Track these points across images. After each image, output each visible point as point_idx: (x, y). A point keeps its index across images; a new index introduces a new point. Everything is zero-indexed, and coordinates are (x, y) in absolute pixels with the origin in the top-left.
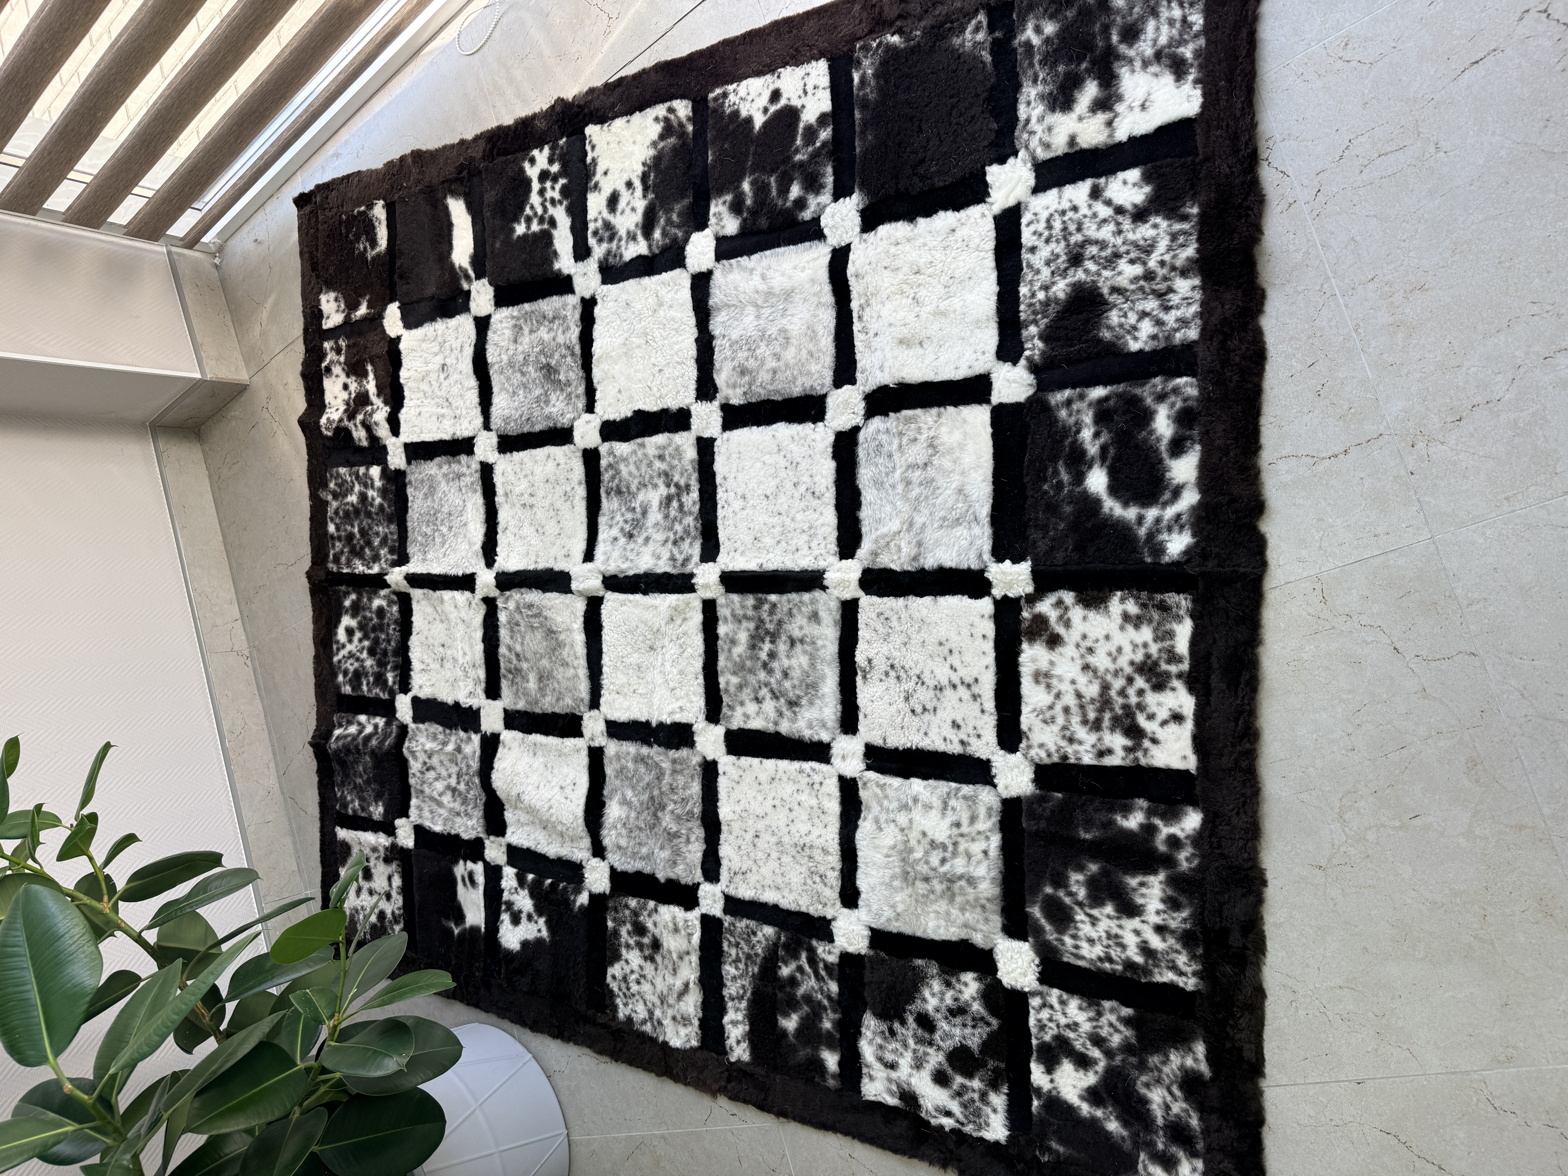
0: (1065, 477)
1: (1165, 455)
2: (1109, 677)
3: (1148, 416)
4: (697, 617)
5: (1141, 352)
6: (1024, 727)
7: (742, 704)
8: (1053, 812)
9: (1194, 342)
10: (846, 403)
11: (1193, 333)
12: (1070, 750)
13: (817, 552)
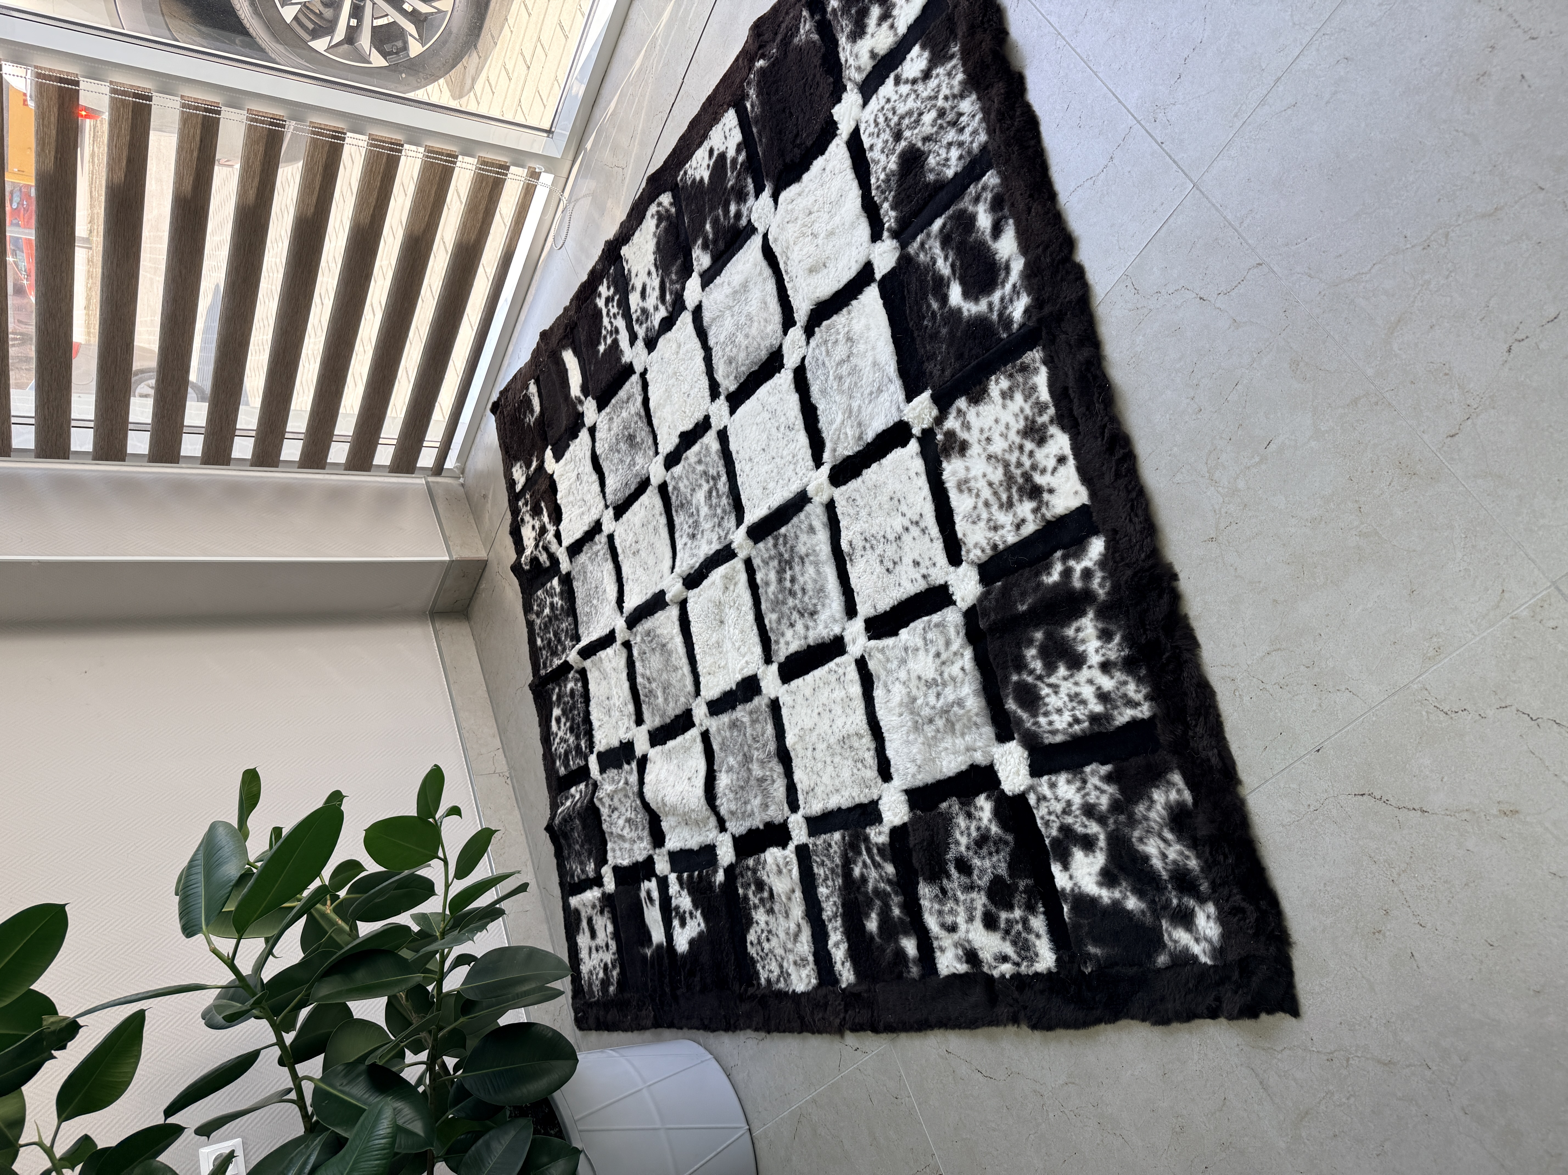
0: (935, 305)
1: (990, 243)
2: (1007, 456)
3: (973, 218)
4: (743, 577)
5: (956, 174)
6: (960, 535)
7: (783, 635)
8: (997, 600)
9: (987, 143)
10: (793, 342)
11: (983, 137)
12: (996, 538)
13: (800, 474)
